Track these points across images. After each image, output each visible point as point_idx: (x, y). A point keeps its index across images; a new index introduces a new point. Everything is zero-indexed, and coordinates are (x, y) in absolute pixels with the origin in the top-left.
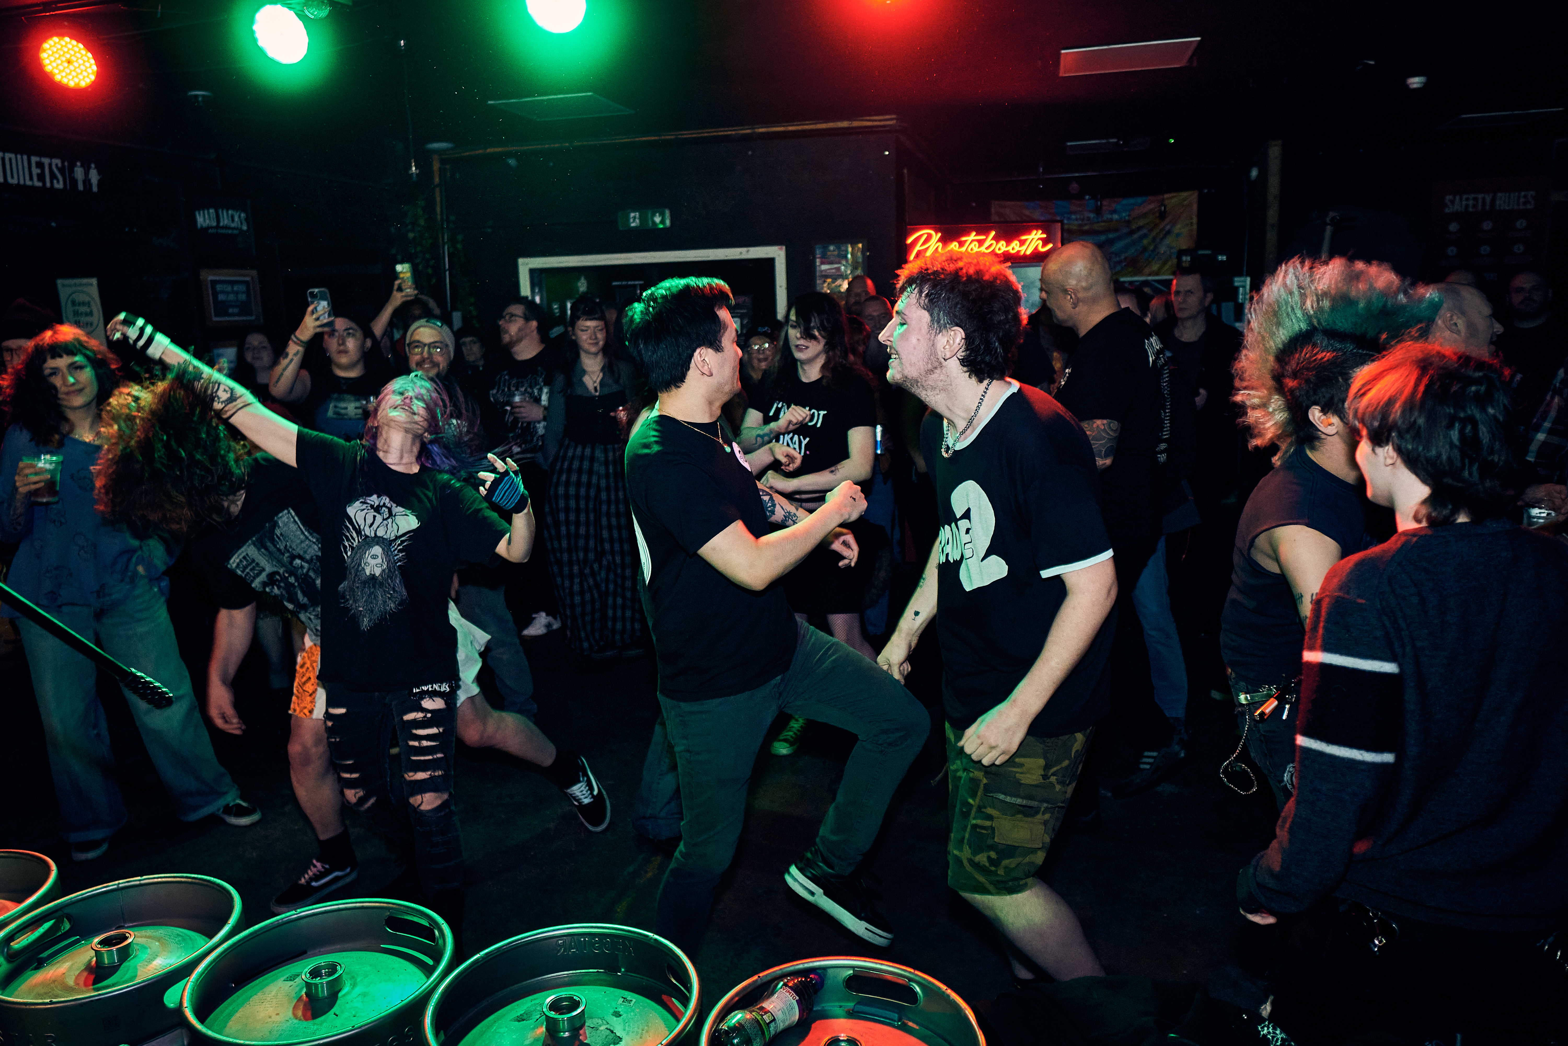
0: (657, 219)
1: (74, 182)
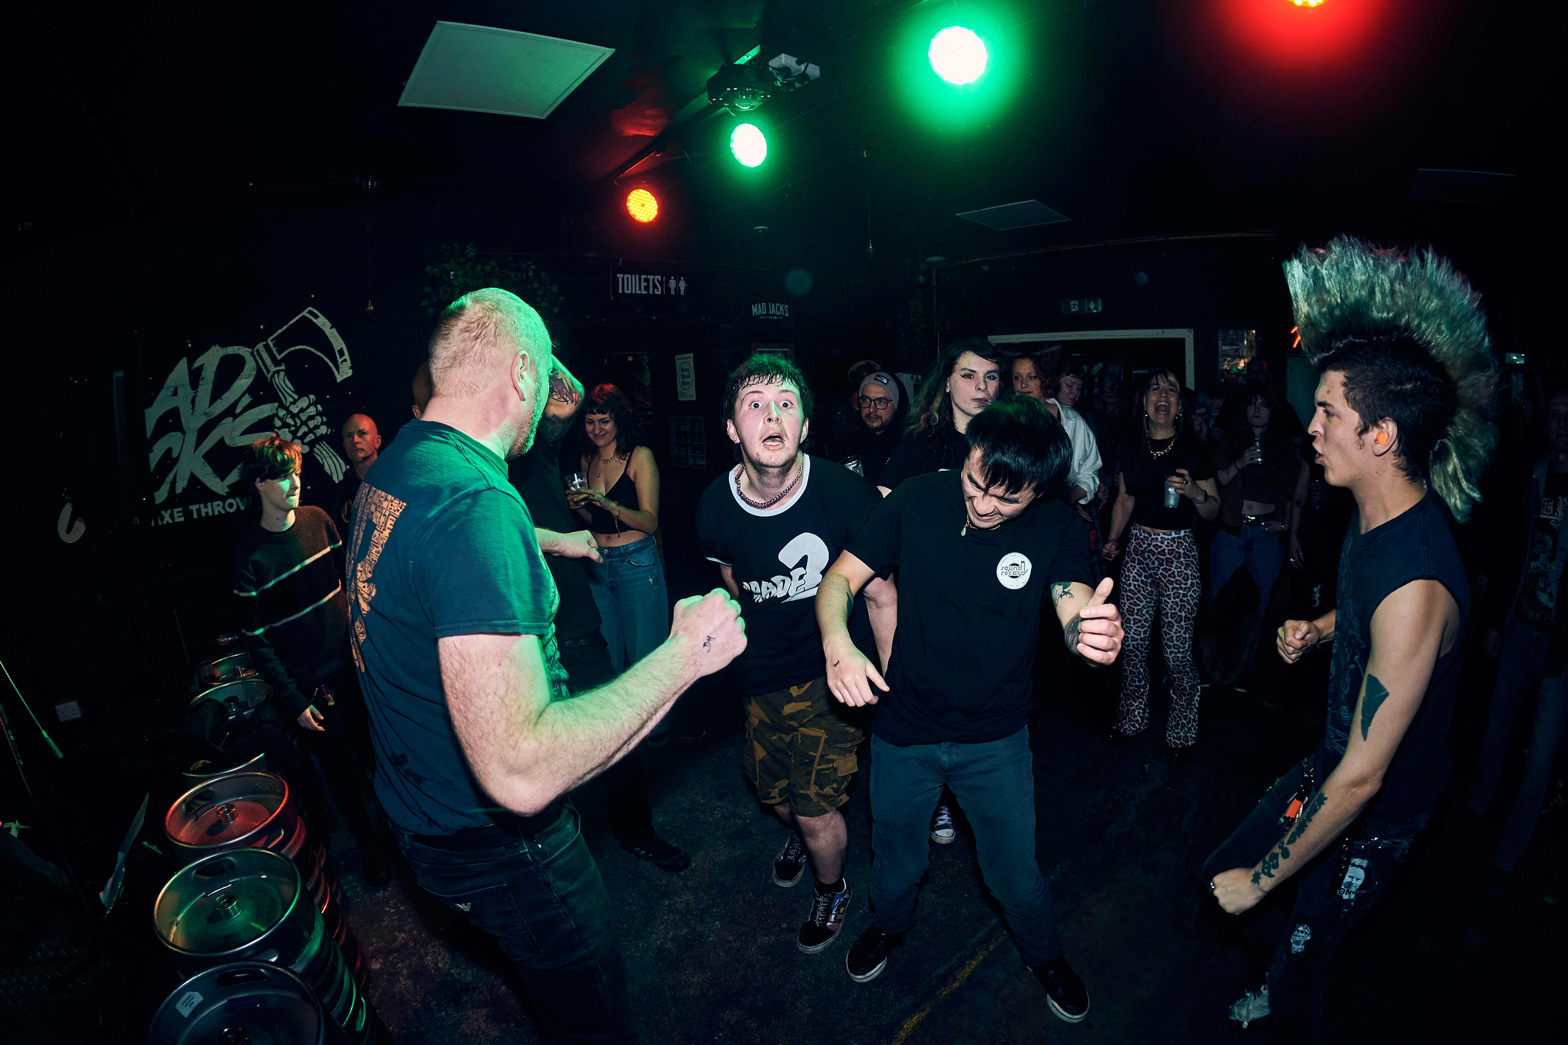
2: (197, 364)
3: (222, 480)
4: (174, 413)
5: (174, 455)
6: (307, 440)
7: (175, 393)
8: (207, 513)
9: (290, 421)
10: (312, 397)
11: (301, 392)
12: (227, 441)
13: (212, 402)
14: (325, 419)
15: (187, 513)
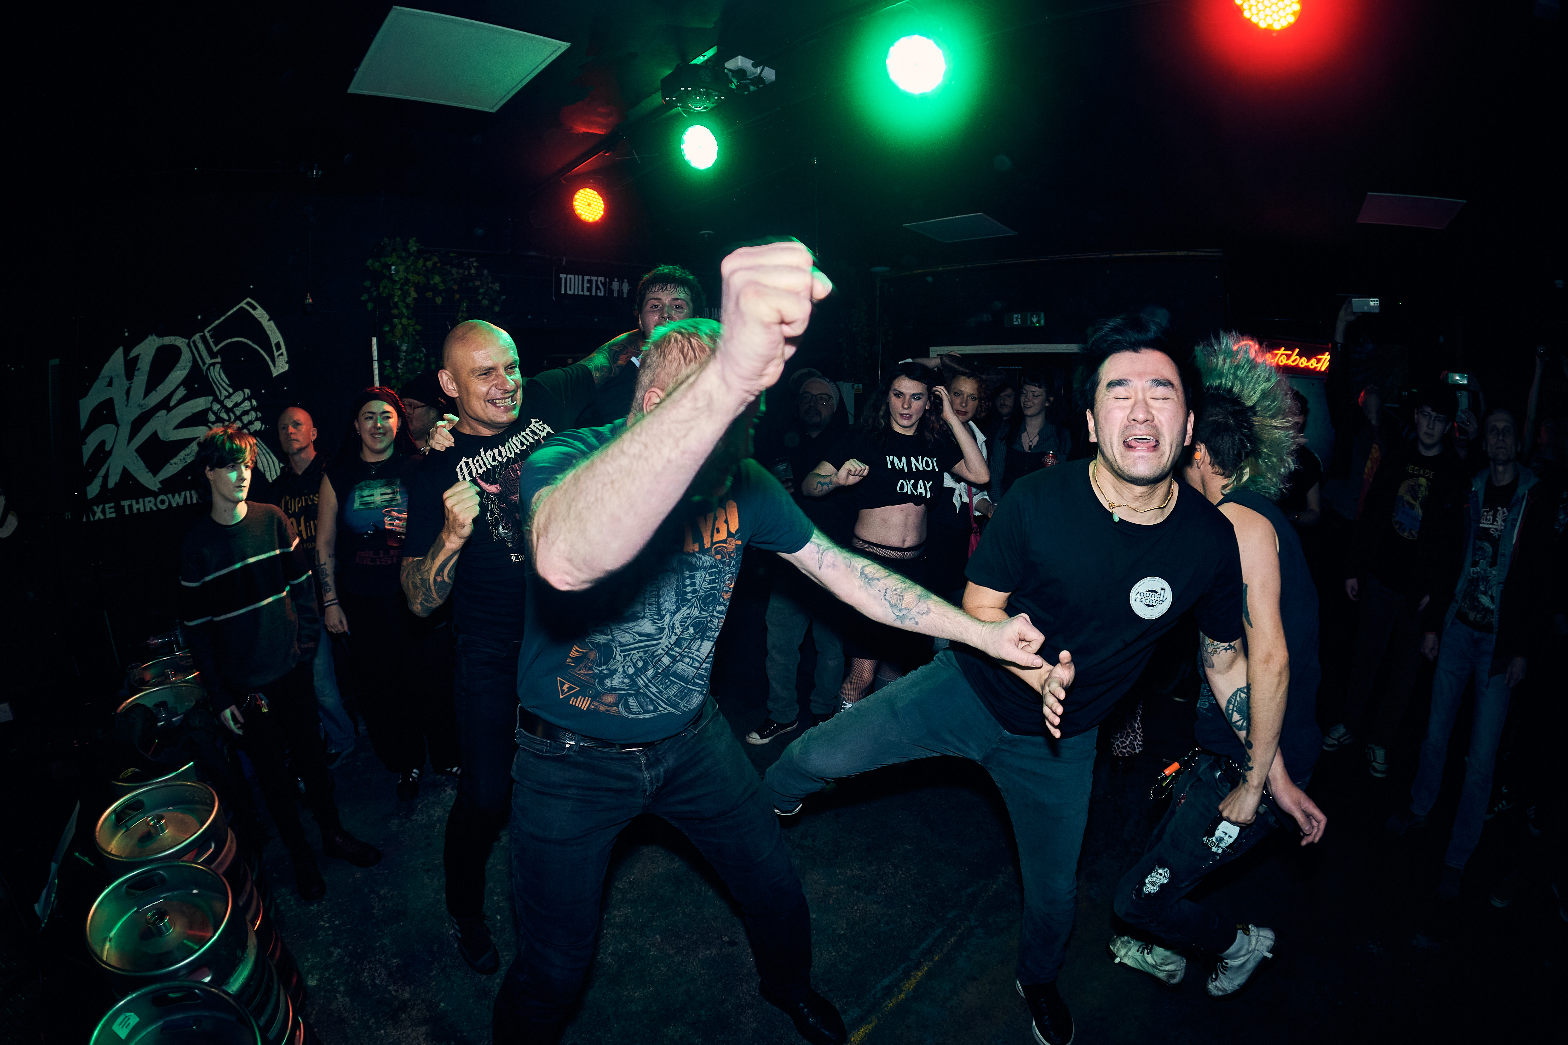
2: (133, 354)
3: (155, 475)
4: (109, 404)
5: (108, 448)
7: (110, 384)
8: (138, 509)
9: (224, 415)
10: (247, 391)
11: (236, 386)
12: (161, 435)
13: (147, 393)
14: (259, 415)
15: (119, 509)
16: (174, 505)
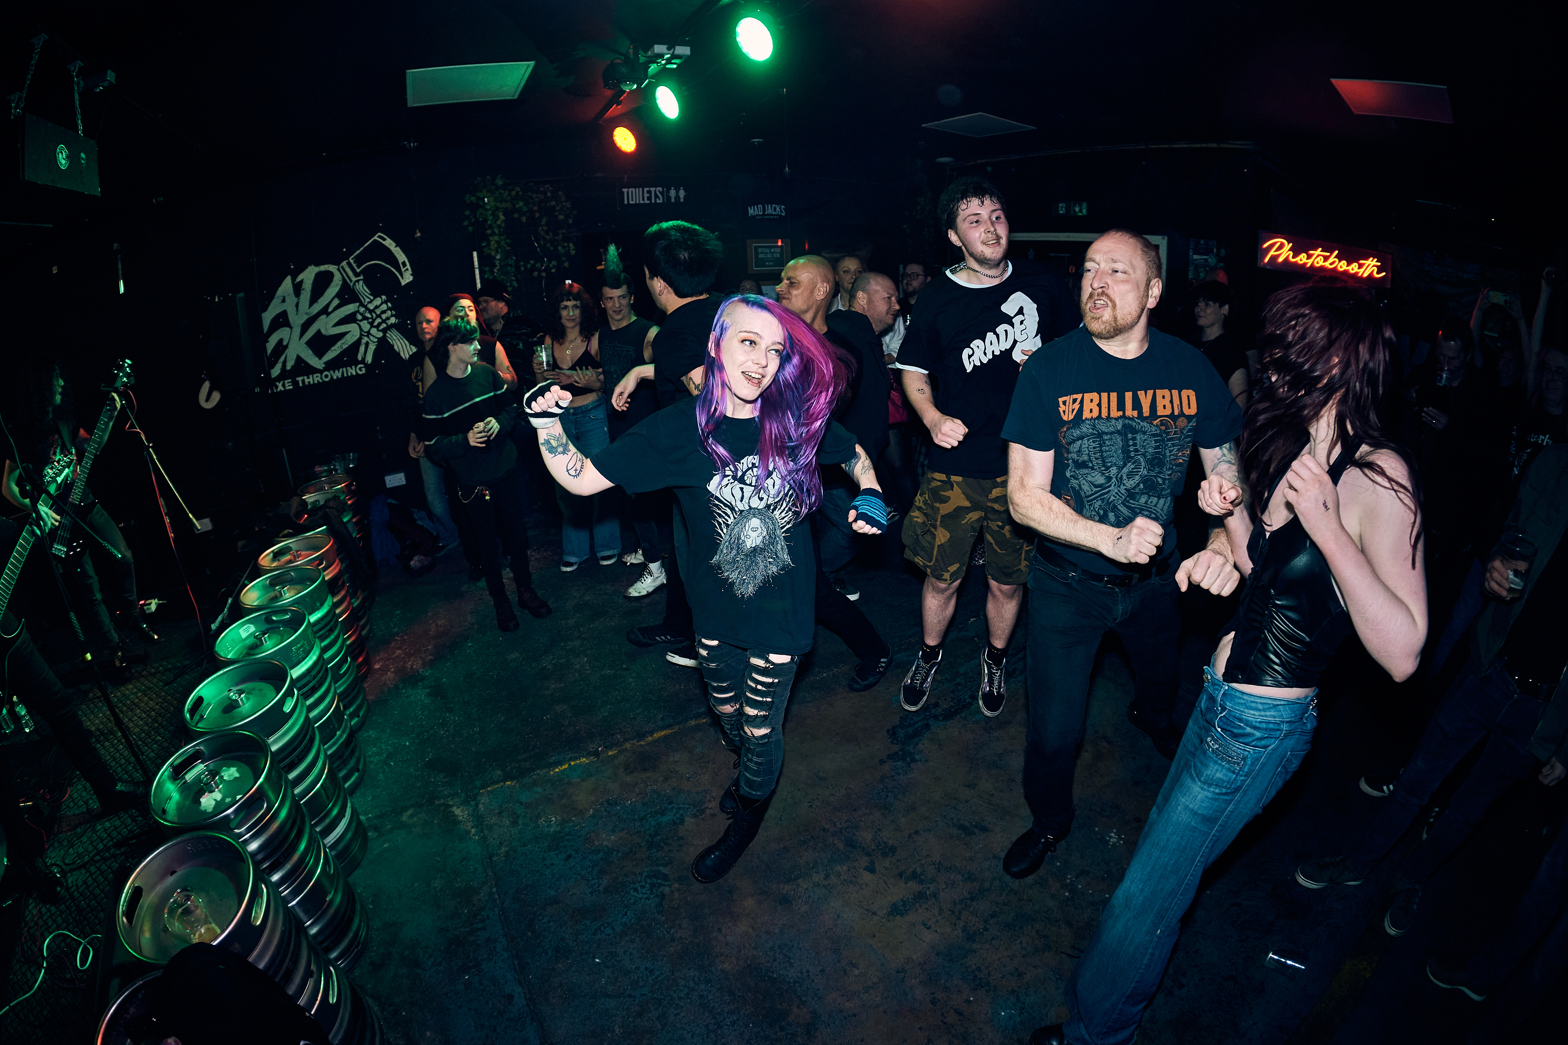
0: (1077, 209)
1: (669, 198)
2: (298, 279)
3: (320, 358)
4: (284, 315)
5: (285, 343)
6: (381, 327)
7: (284, 301)
8: (309, 382)
9: (368, 315)
10: (384, 297)
11: (376, 295)
12: (323, 332)
13: (311, 304)
14: (394, 312)
15: (295, 383)
16: (335, 377)
